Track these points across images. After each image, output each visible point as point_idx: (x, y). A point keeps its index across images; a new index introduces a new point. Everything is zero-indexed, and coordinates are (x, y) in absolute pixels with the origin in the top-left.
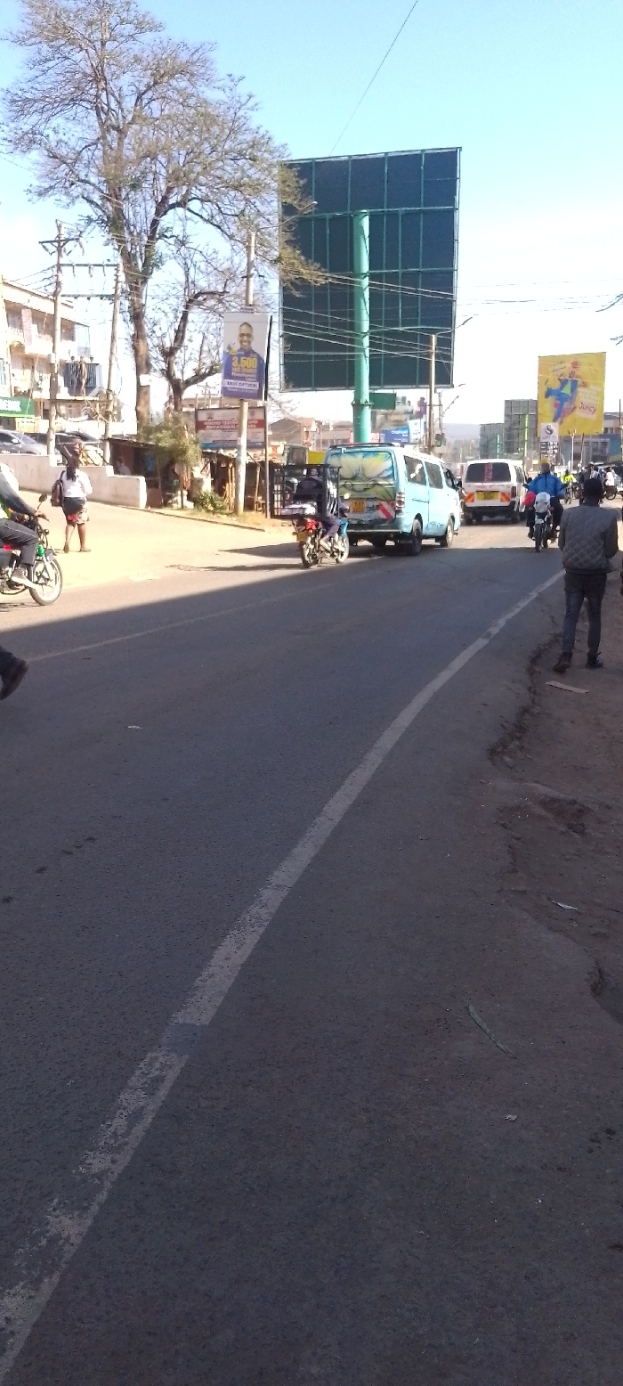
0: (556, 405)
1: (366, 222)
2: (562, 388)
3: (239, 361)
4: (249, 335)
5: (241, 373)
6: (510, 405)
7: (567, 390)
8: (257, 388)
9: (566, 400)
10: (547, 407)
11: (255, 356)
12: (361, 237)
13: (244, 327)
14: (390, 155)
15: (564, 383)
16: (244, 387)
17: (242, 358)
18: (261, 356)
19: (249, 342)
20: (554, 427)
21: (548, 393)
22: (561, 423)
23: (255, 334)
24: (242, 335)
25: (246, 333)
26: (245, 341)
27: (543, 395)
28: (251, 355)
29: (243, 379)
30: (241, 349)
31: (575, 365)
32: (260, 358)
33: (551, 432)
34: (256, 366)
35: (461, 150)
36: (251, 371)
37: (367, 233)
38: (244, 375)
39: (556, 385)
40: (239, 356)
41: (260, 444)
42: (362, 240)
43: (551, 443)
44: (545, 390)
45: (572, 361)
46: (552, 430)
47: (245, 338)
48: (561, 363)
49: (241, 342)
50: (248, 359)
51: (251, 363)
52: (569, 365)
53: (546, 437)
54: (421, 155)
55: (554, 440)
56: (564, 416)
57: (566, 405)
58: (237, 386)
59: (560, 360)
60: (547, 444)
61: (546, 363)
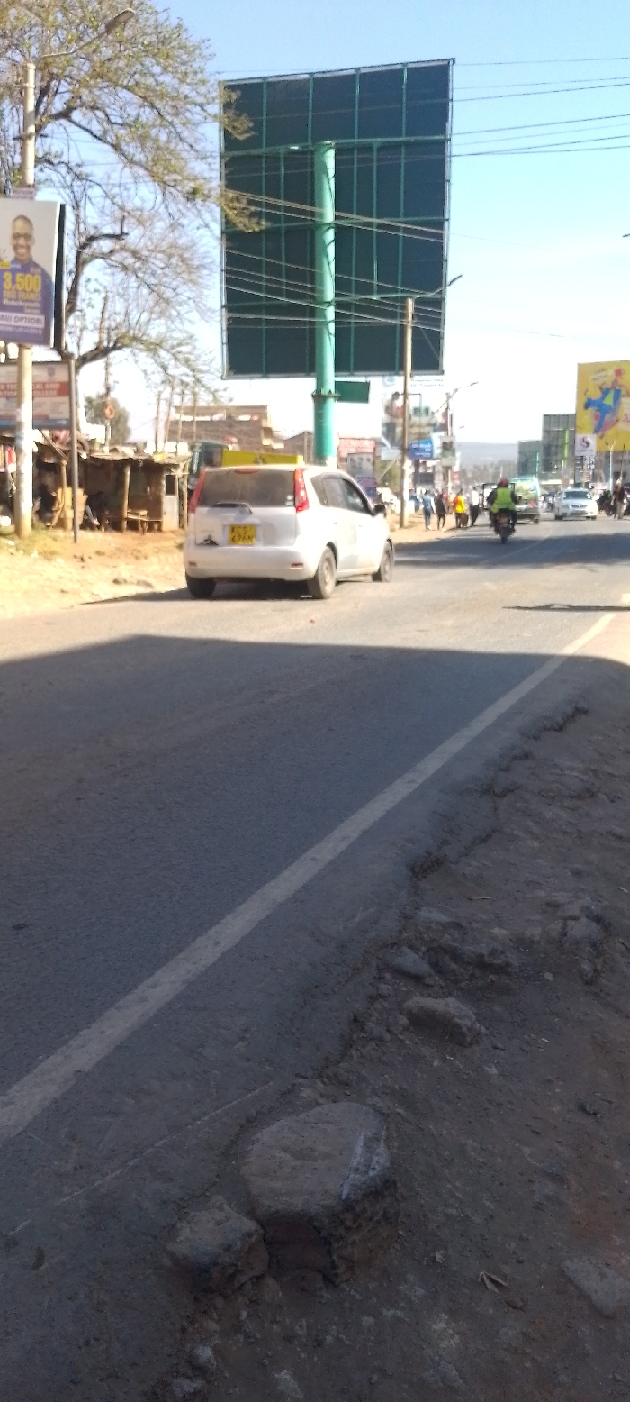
0: (596, 417)
1: (330, 158)
2: (603, 398)
3: (14, 281)
4: (28, 237)
5: (17, 300)
6: (548, 419)
7: (609, 401)
8: (42, 326)
9: (607, 412)
10: (588, 418)
11: (38, 271)
12: (324, 176)
13: (20, 223)
14: (363, 71)
15: (605, 392)
16: (22, 323)
17: (18, 275)
18: (47, 270)
19: (28, 248)
20: (592, 439)
21: (588, 405)
22: (602, 437)
23: (36, 234)
24: (16, 236)
25: (23, 232)
26: (22, 247)
27: (582, 406)
28: (32, 270)
29: (20, 309)
30: (16, 260)
31: (619, 373)
32: (45, 275)
33: (588, 444)
34: (39, 289)
35: (454, 62)
36: (32, 296)
37: (331, 172)
38: (21, 304)
39: (596, 395)
40: (14, 272)
41: (64, 423)
42: (325, 181)
43: (588, 457)
44: (584, 400)
45: (615, 368)
46: (590, 444)
47: (22, 241)
48: (603, 370)
49: (16, 248)
50: (28, 275)
51: (32, 283)
52: (611, 373)
53: (582, 451)
54: (402, 71)
55: (590, 454)
56: (605, 430)
57: (607, 417)
58: (13, 323)
59: (600, 368)
60: (582, 459)
61: (584, 371)
